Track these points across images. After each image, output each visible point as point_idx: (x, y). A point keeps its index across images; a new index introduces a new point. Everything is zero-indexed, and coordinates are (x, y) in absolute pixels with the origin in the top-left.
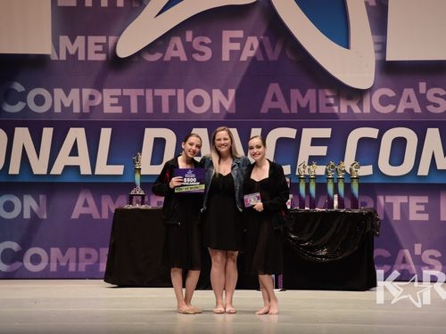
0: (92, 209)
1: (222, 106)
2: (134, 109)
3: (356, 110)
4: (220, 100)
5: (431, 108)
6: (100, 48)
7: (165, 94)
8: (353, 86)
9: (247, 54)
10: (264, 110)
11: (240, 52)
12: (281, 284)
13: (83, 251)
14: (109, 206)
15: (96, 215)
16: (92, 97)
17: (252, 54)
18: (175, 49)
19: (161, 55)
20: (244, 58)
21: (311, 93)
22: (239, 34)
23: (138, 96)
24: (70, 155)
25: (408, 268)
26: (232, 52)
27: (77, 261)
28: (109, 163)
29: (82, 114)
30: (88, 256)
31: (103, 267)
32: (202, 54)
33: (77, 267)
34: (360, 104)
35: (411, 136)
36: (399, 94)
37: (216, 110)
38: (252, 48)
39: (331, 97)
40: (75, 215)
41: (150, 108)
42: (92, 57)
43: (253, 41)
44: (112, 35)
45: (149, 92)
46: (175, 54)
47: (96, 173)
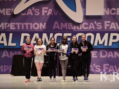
0: (7, 55)
1: (42, 27)
2: (19, 28)
3: (78, 28)
4: (42, 26)
5: (97, 28)
6: (9, 12)
7: (27, 24)
8: (77, 22)
9: (49, 13)
10: (54, 28)
11: (47, 13)
12: (58, 75)
13: (5, 66)
14: (12, 54)
15: (8, 57)
16: (7, 25)
17: (50, 13)
18: (30, 12)
19: (26, 14)
20: (48, 14)
21: (66, 24)
22: (47, 8)
23: (20, 25)
24: (1, 41)
25: (92, 70)
26: (45, 13)
27: (3, 69)
28: (12, 43)
29: (4, 29)
30: (6, 68)
31: (10, 71)
32: (37, 13)
33: (3, 70)
34: (79, 27)
35: (92, 35)
36: (89, 24)
37: (41, 28)
38: (50, 12)
39: (72, 25)
40: (3, 57)
41: (23, 28)
42: (7, 14)
43: (51, 10)
44: (12, 8)
45: (23, 24)
46: (30, 13)
47: (8, 45)
